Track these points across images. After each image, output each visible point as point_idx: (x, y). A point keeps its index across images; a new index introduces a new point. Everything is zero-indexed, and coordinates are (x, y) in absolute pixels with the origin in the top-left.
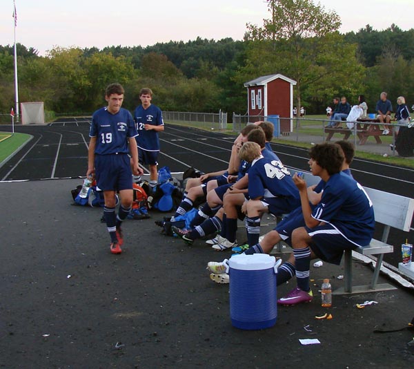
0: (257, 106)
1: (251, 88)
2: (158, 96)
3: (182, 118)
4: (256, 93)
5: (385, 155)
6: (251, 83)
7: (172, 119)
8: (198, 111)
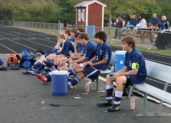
0: (81, 20)
1: (78, 8)
2: (19, 11)
3: (34, 26)
4: (81, 12)
5: (149, 48)
6: (78, 5)
7: (28, 26)
8: (46, 22)
